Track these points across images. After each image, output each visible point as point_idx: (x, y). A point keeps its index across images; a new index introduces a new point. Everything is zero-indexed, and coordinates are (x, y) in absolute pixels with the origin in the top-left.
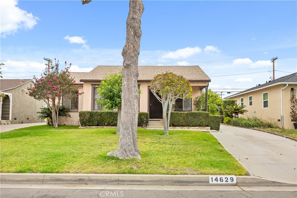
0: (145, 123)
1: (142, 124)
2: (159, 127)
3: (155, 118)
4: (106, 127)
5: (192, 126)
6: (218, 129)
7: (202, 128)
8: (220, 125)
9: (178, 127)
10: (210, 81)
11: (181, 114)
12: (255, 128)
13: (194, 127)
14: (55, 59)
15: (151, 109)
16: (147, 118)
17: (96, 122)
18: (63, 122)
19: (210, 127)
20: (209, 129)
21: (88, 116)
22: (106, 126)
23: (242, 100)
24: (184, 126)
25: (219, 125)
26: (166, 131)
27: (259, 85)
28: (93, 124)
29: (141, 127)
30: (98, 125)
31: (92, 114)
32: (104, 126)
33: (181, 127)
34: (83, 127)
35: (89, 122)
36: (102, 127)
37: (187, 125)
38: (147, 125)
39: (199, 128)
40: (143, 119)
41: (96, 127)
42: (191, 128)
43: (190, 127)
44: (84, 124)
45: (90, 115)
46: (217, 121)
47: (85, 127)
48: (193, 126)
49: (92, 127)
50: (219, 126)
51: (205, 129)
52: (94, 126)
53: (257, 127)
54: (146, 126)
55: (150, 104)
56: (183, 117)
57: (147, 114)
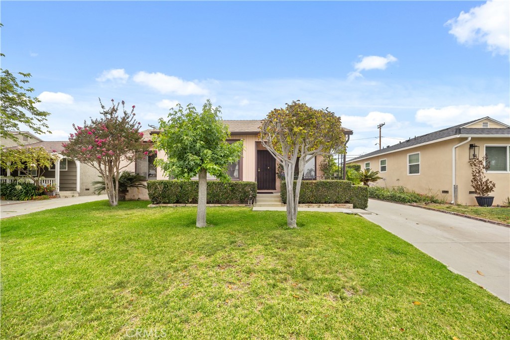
0: (251, 198)
1: (246, 199)
2: (273, 204)
3: (265, 189)
4: (191, 205)
5: (323, 203)
6: (364, 206)
7: (340, 205)
8: (368, 200)
9: (303, 205)
10: (350, 133)
11: (307, 184)
12: (415, 204)
13: (327, 205)
14: (112, 100)
15: (259, 176)
16: (254, 191)
17: (174, 198)
18: (138, 195)
19: (352, 205)
20: (351, 207)
21: (160, 188)
22: (191, 203)
23: (368, 165)
24: (312, 203)
25: (366, 201)
26: (292, 219)
27: (388, 147)
28: (169, 201)
29: (244, 205)
30: (178, 202)
31: (168, 186)
32: (187, 203)
33: (307, 204)
34: (154, 206)
35: (164, 197)
36: (184, 205)
37: (316, 201)
38: (255, 201)
39: (335, 205)
40: (248, 192)
41: (175, 204)
42: (323, 206)
43: (321, 205)
44: (156, 200)
45: (165, 187)
46: (363, 196)
47: (157, 205)
48: (325, 203)
49: (169, 205)
50: (367, 203)
51: (345, 207)
52: (171, 203)
53: (416, 202)
54: (252, 204)
55: (258, 170)
56: (311, 189)
57: (254, 184)
